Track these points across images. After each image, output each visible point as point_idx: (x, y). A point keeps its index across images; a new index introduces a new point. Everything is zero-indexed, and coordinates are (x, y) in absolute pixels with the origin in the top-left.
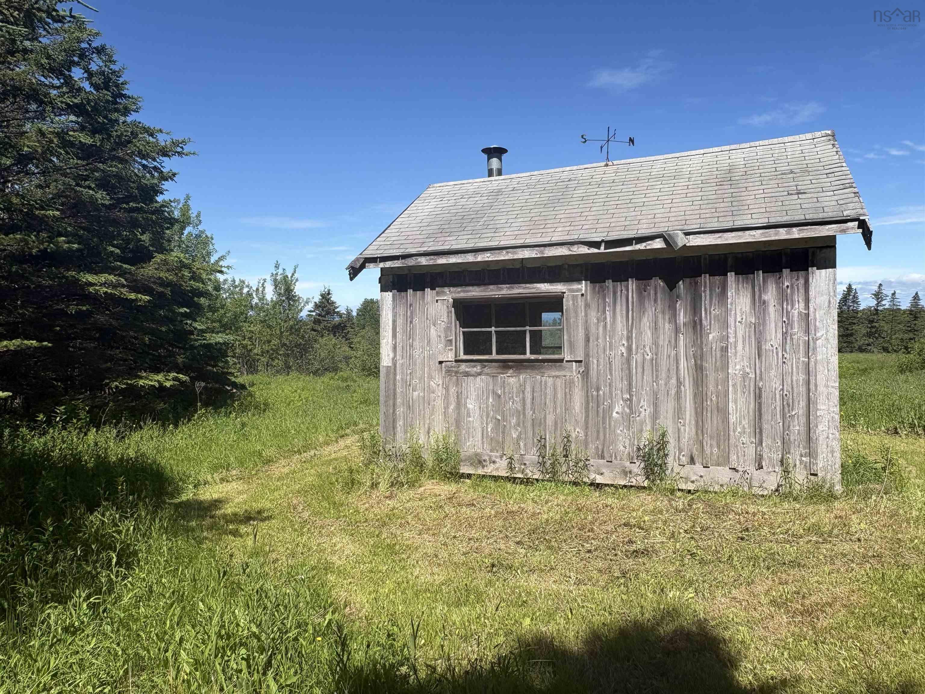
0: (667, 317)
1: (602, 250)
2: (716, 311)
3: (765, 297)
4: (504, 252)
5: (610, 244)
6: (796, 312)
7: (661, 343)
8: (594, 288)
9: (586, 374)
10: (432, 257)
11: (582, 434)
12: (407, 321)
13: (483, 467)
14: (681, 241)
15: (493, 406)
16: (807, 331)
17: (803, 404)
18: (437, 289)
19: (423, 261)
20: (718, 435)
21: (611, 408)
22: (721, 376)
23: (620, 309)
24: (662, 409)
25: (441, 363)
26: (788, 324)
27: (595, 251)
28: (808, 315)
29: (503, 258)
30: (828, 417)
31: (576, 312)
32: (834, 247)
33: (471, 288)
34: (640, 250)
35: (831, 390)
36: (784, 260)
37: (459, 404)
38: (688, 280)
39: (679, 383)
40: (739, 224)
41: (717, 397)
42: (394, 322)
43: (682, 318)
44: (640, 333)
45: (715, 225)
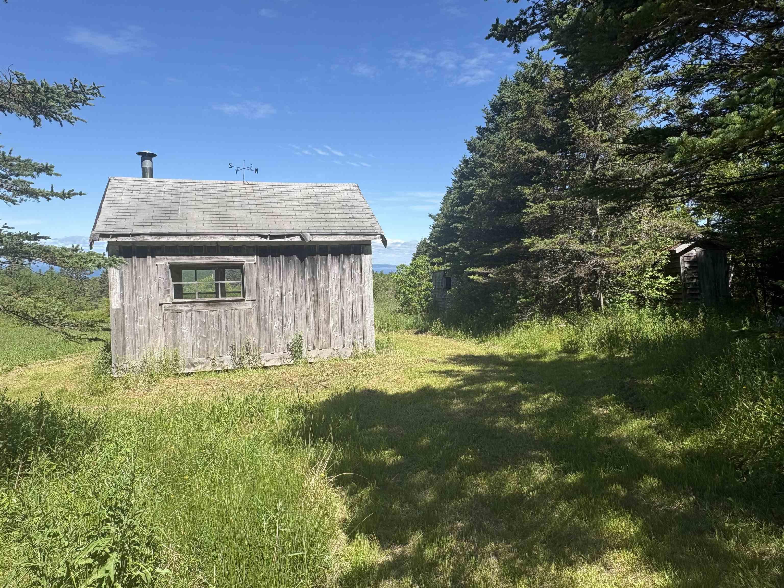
0: (300, 276)
1: (268, 239)
2: (323, 273)
3: (344, 267)
4: (209, 236)
5: (272, 237)
6: (357, 274)
7: (297, 289)
8: (261, 260)
9: (258, 307)
10: (156, 236)
11: (256, 342)
12: (132, 277)
13: (194, 367)
14: (310, 238)
15: (200, 329)
16: (362, 283)
17: (360, 315)
18: (157, 257)
19: (150, 239)
20: (326, 334)
21: (272, 325)
22: (326, 305)
23: (276, 271)
24: (299, 323)
25: (161, 305)
26: (353, 279)
27: (264, 240)
28: (362, 275)
29: (208, 240)
30: (370, 321)
31: (252, 273)
32: (370, 245)
33: (182, 257)
34: (288, 241)
35: (371, 309)
36: (352, 250)
37: (175, 331)
38: (309, 257)
39: (307, 309)
40: (334, 232)
41: (325, 315)
42: (121, 278)
43: (308, 276)
44: (286, 284)
45: (323, 232)
